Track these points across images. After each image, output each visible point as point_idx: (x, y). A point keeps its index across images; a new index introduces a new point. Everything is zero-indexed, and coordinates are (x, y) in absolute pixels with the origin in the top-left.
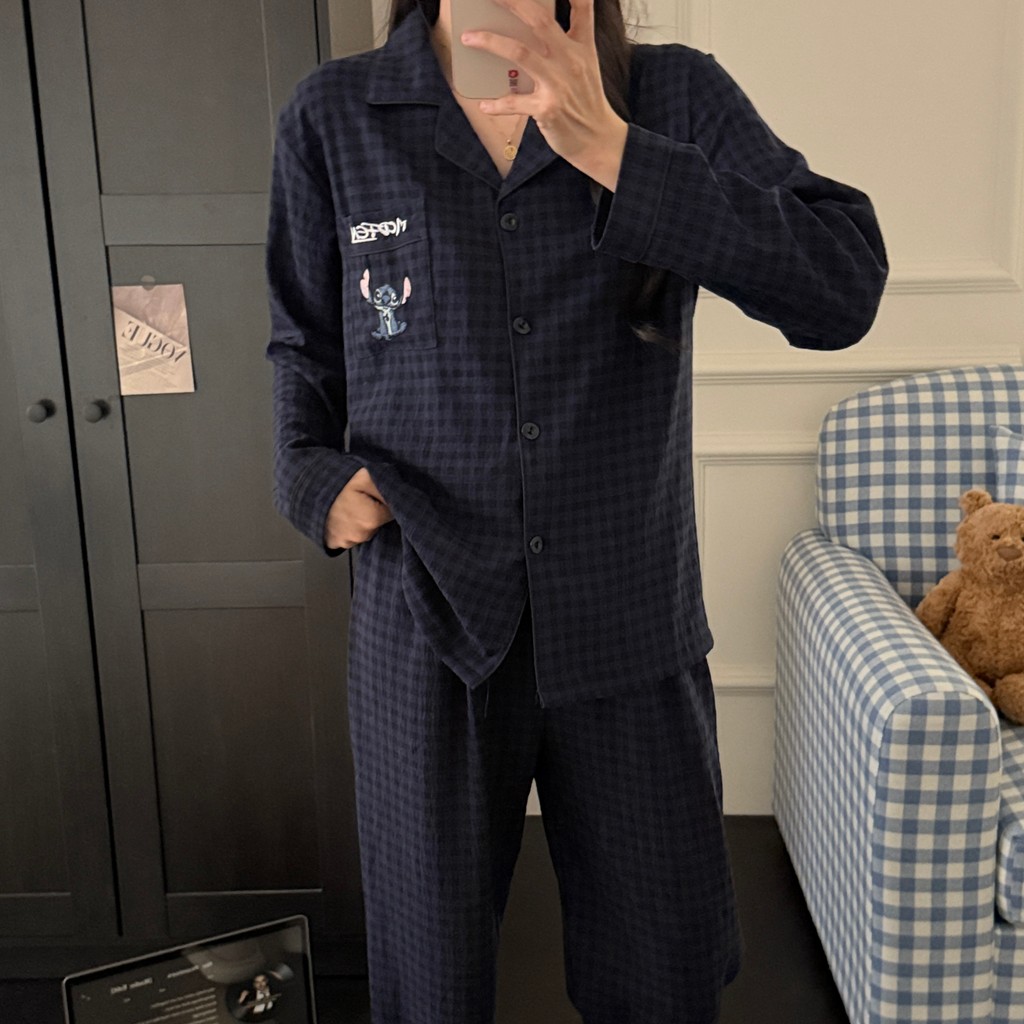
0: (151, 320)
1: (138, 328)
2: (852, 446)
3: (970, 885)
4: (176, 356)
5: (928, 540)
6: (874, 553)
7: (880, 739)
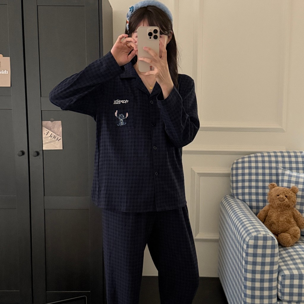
0: (52, 130)
1: (48, 132)
2: (240, 171)
3: (270, 289)
4: (58, 140)
5: (261, 198)
6: (246, 201)
7: (246, 247)
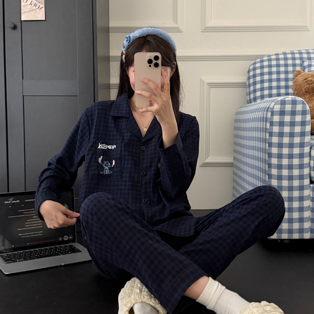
4: (39, 8)
7: (270, 115)
